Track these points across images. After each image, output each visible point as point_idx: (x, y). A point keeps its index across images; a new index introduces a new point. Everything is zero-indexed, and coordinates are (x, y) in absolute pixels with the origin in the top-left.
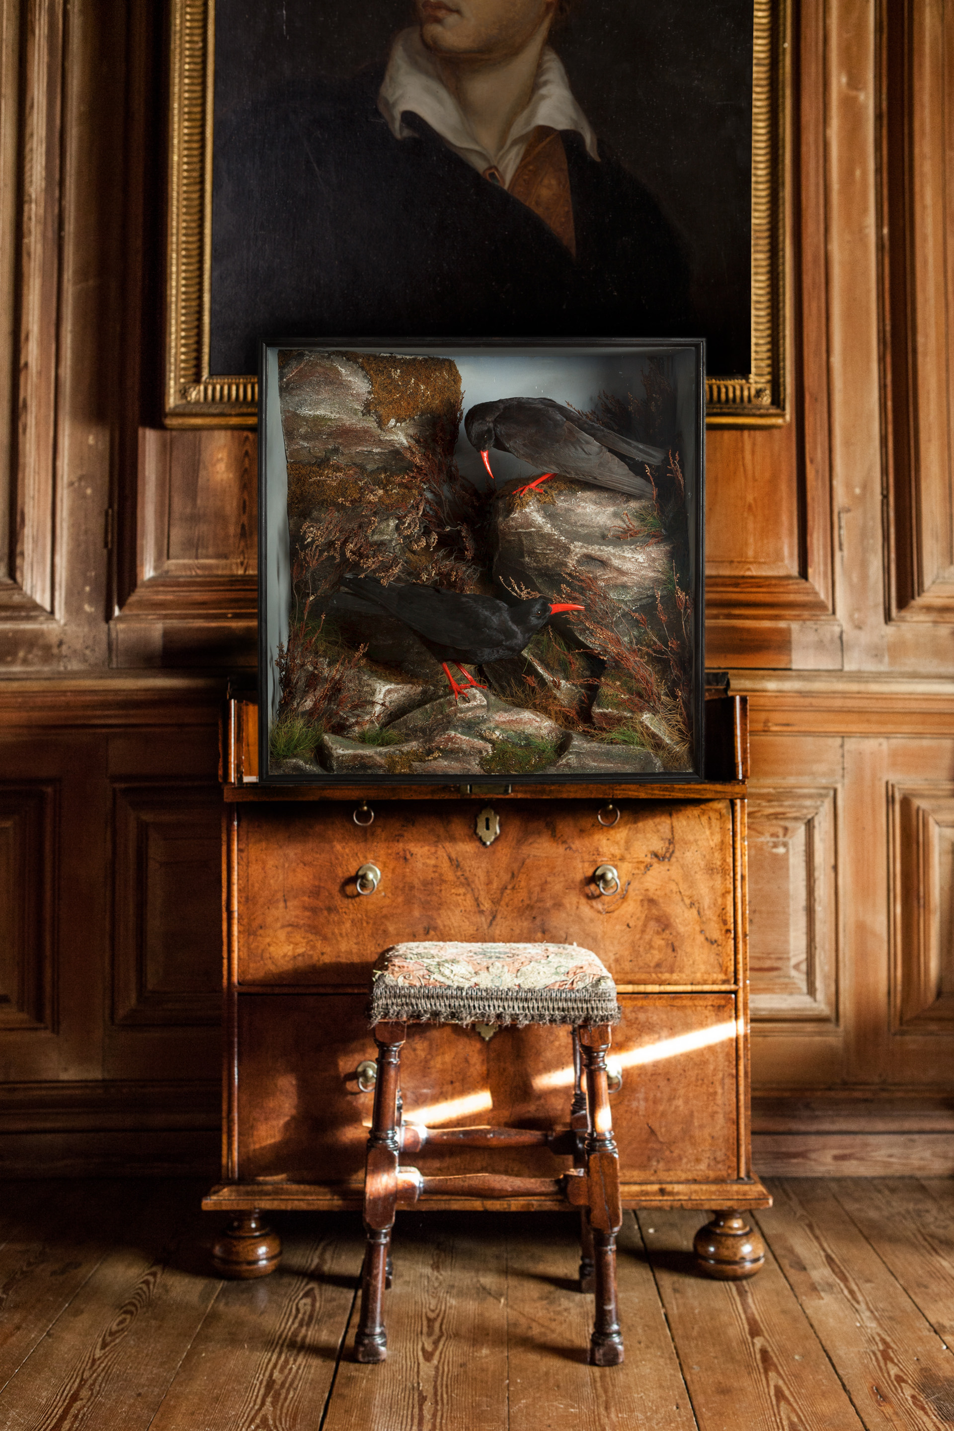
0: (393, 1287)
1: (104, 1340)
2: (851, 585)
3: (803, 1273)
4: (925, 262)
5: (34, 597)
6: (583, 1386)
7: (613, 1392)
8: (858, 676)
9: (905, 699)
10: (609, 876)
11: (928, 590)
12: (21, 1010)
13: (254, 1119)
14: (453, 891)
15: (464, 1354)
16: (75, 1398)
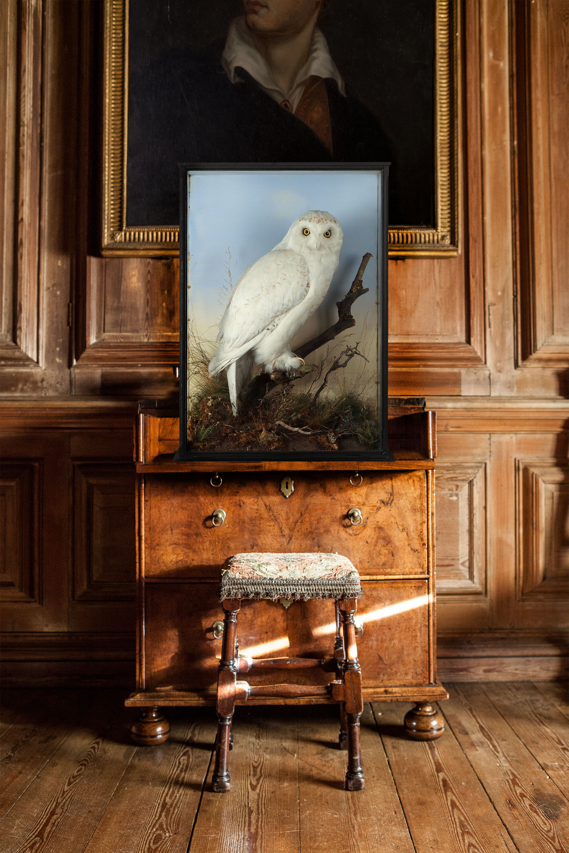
0: (233, 749)
1: (69, 780)
2: (496, 348)
3: (467, 736)
4: (538, 161)
5: (27, 353)
6: (342, 802)
7: (358, 805)
8: (499, 399)
9: (526, 412)
10: (356, 514)
11: (539, 350)
12: (21, 591)
13: (154, 655)
14: (267, 524)
15: (274, 786)
16: (53, 813)
